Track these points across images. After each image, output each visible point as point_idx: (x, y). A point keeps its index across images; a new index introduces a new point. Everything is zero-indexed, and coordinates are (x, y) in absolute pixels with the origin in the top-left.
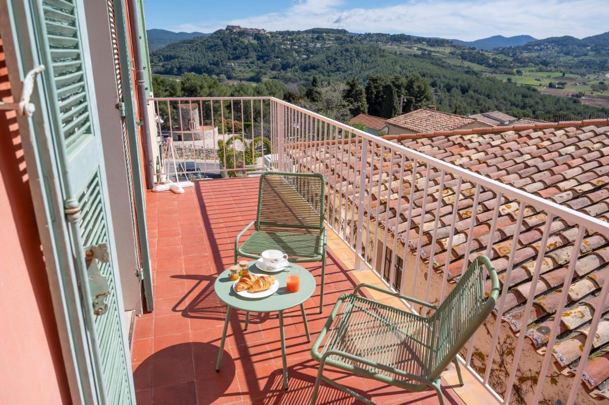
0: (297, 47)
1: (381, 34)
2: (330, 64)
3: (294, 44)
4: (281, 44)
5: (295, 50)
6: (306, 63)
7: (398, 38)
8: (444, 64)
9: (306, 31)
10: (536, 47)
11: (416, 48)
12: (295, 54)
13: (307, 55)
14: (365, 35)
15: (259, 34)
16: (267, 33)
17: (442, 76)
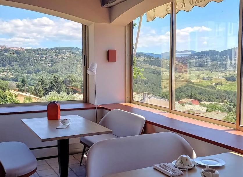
0: (45, 59)
2: (66, 69)
3: (43, 57)
4: (33, 57)
5: (43, 60)
6: (50, 69)
9: (52, 49)
10: (196, 57)
12: (43, 63)
13: (51, 64)
15: (18, 50)
16: (24, 50)
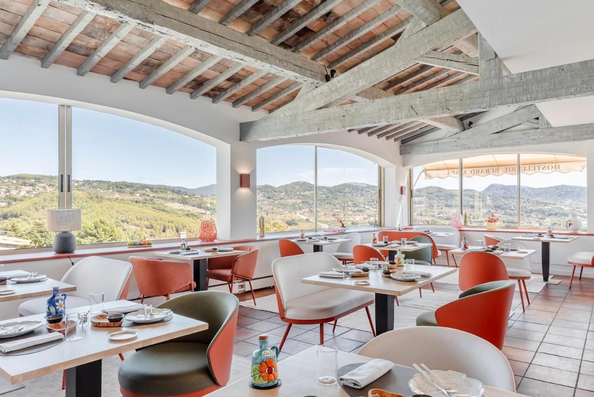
1: (101, 181)
7: (120, 185)
8: (166, 209)
11: (138, 195)
14: (83, 182)
17: (158, 219)
